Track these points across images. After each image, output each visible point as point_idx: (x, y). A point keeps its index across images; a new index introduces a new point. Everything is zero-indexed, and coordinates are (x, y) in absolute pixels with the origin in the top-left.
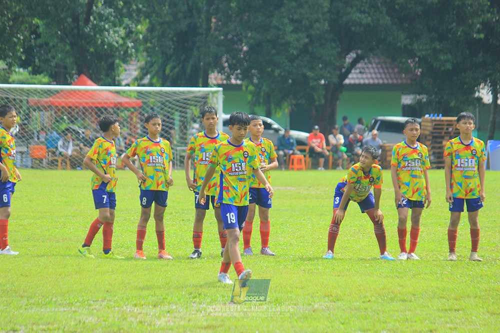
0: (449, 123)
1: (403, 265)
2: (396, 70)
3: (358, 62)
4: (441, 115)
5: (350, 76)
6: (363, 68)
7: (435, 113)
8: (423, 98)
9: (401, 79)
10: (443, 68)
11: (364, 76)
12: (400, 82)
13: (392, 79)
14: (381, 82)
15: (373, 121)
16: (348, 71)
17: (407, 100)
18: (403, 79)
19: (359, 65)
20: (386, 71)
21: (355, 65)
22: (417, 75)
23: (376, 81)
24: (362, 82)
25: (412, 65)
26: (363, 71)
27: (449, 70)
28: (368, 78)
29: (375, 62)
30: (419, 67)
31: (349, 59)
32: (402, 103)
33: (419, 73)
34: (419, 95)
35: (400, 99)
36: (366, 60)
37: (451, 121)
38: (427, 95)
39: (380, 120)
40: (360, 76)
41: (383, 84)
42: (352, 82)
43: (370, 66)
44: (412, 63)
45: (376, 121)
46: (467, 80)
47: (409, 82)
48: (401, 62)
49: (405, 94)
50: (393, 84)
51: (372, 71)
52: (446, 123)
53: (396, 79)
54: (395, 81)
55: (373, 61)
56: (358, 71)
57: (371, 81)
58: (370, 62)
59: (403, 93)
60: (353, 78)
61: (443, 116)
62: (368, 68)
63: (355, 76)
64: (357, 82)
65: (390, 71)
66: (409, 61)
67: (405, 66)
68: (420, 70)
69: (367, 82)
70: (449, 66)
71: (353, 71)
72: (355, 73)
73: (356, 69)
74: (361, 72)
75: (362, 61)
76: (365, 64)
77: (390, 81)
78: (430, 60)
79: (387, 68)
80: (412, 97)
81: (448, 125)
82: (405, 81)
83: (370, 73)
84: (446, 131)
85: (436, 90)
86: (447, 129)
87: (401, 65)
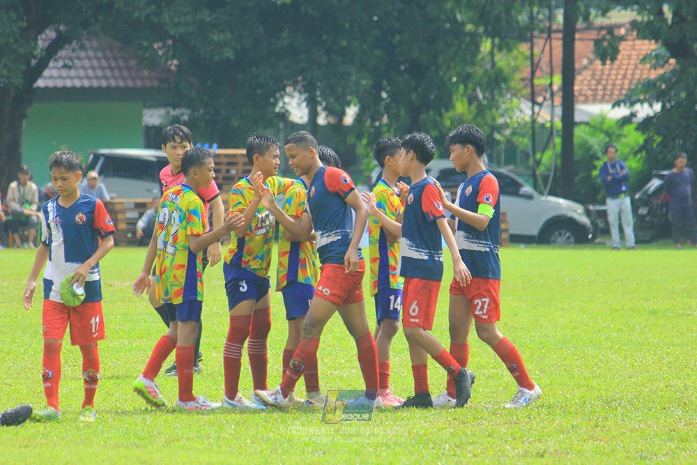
0: (229, 160)
1: (148, 423)
2: (133, 62)
3: (61, 48)
4: (215, 146)
5: (46, 73)
6: (71, 59)
7: (205, 143)
8: (182, 114)
9: (142, 78)
10: (217, 58)
11: (72, 73)
12: (139, 84)
13: (124, 78)
14: (104, 83)
15: (91, 157)
16: (43, 64)
17: (153, 117)
18: (146, 79)
19: (62, 53)
20: (113, 64)
21: (56, 53)
22: (169, 71)
23: (95, 83)
24: (69, 84)
25: (160, 53)
26: (70, 63)
27: (228, 59)
28: (80, 78)
29: (91, 48)
30: (173, 57)
31: (42, 43)
32: (143, 123)
33: (173, 68)
34: (174, 109)
35: (140, 116)
36: (74, 43)
37: (235, 156)
38: (188, 108)
39: (103, 155)
40: (64, 72)
41: (109, 88)
42: (51, 84)
43: (83, 54)
44: (159, 48)
45: (97, 157)
46: (262, 80)
47: (156, 84)
48: (140, 47)
49: (150, 107)
50: (127, 88)
51: (87, 63)
52: (224, 160)
53: (133, 79)
54: (130, 83)
55: (87, 44)
56: (61, 63)
57: (86, 83)
58: (83, 47)
59: (145, 106)
60: (51, 77)
61: (220, 147)
62: (79, 58)
63: (55, 73)
64: (60, 83)
65: (121, 63)
66: (156, 46)
67: (147, 55)
68: (175, 62)
69: (78, 83)
70: (229, 54)
71: (51, 64)
72: (55, 68)
73: (56, 60)
74: (65, 66)
75: (67, 46)
76: (74, 50)
77: (122, 84)
78: (192, 44)
79: (115, 59)
80: (162, 111)
81: (229, 164)
82: (148, 84)
83: (84, 68)
84: (226, 175)
85: (205, 99)
86: (228, 171)
87: (140, 53)
